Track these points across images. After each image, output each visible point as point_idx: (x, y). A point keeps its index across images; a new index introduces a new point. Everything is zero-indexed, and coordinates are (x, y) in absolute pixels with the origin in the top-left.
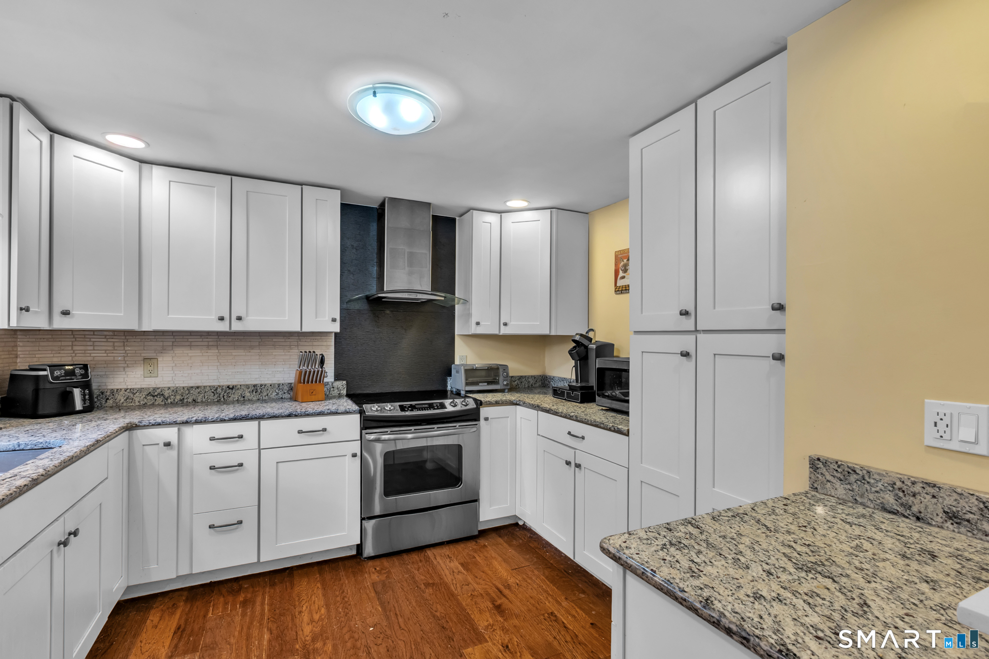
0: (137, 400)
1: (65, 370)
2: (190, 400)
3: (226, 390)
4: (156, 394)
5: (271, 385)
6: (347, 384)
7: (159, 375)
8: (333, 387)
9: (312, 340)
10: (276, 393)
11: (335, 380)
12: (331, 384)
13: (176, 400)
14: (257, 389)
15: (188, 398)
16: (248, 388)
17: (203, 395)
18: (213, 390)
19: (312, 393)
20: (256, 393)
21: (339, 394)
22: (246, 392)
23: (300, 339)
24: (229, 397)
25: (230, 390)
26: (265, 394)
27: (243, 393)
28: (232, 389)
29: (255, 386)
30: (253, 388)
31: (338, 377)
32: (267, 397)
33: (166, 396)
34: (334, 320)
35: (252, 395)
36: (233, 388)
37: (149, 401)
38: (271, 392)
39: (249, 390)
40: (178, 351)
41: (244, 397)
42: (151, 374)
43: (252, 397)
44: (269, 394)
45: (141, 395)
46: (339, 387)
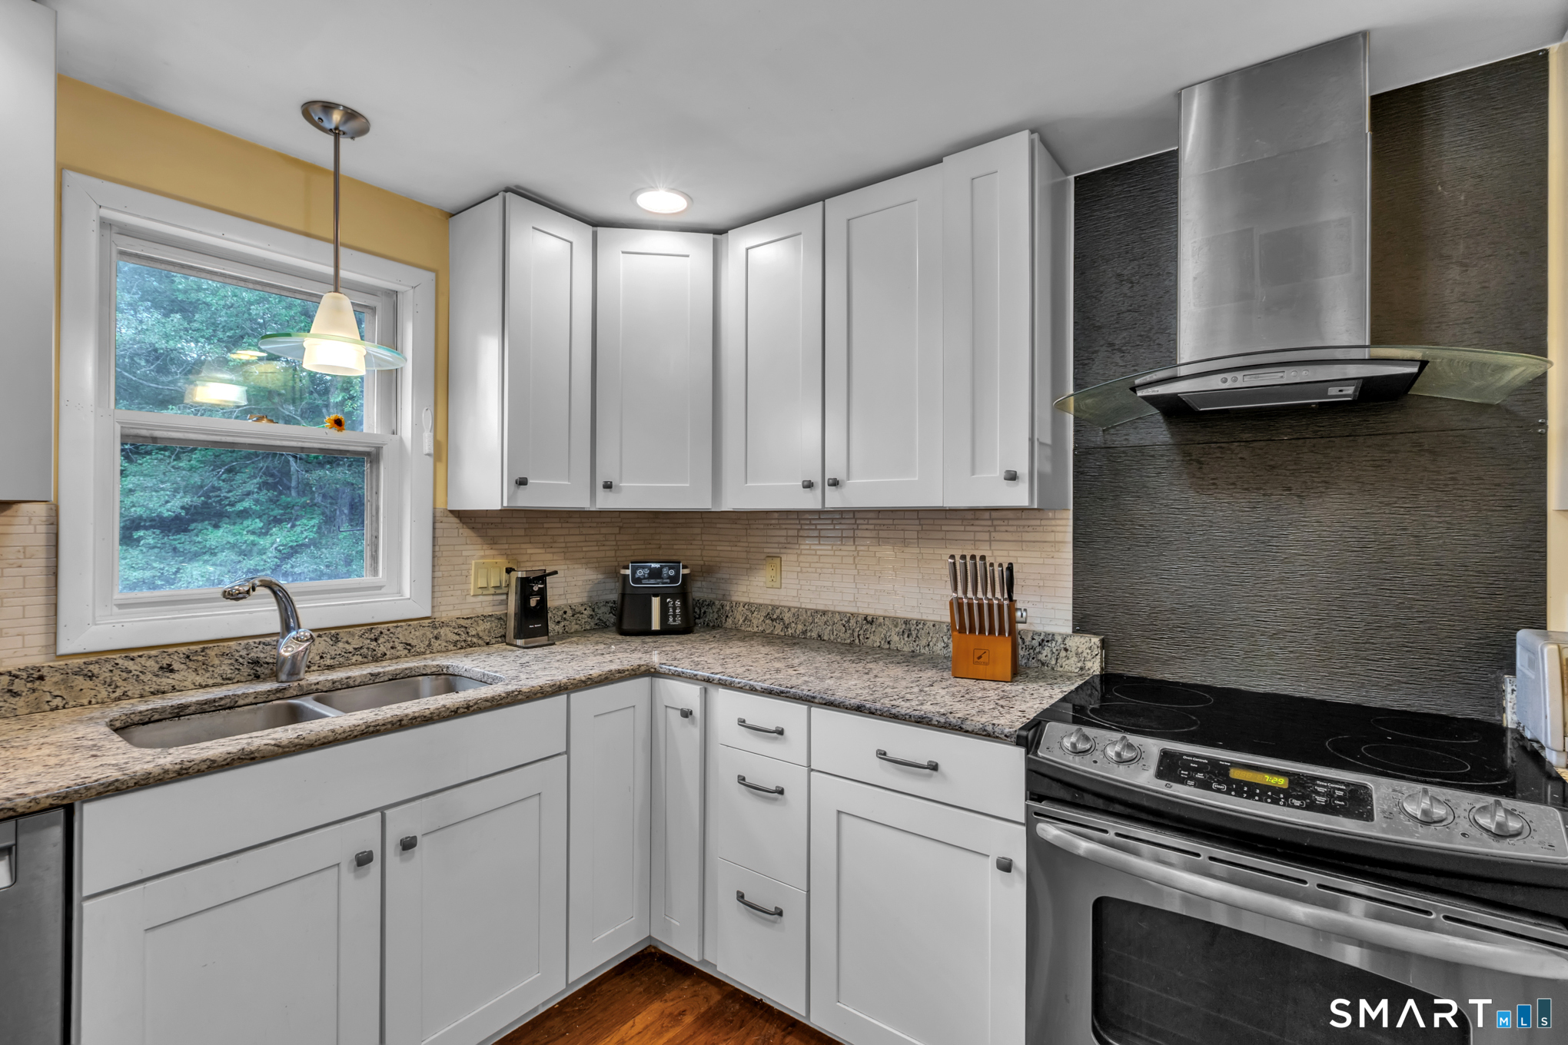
0: (755, 622)
1: (650, 568)
2: (814, 635)
3: (862, 625)
4: (775, 617)
5: (934, 626)
6: (1104, 644)
7: (783, 586)
8: (1066, 650)
9: (1021, 529)
10: (943, 644)
11: (1075, 631)
12: (1060, 640)
13: (797, 631)
14: (910, 630)
15: (811, 630)
16: (896, 626)
17: (830, 628)
18: (843, 622)
19: (980, 658)
20: (908, 637)
21: (1082, 669)
22: (893, 634)
23: (995, 526)
24: (867, 638)
25: (869, 625)
26: (924, 642)
27: (888, 634)
28: (871, 623)
29: (907, 622)
30: (904, 626)
31: (1082, 624)
32: (927, 648)
33: (787, 622)
34: (1012, 477)
35: (903, 642)
36: (873, 621)
37: (768, 626)
38: (934, 640)
39: (897, 630)
40: (807, 545)
41: (889, 643)
42: (773, 583)
43: (902, 644)
44: (931, 644)
45: (759, 616)
46: (1080, 650)
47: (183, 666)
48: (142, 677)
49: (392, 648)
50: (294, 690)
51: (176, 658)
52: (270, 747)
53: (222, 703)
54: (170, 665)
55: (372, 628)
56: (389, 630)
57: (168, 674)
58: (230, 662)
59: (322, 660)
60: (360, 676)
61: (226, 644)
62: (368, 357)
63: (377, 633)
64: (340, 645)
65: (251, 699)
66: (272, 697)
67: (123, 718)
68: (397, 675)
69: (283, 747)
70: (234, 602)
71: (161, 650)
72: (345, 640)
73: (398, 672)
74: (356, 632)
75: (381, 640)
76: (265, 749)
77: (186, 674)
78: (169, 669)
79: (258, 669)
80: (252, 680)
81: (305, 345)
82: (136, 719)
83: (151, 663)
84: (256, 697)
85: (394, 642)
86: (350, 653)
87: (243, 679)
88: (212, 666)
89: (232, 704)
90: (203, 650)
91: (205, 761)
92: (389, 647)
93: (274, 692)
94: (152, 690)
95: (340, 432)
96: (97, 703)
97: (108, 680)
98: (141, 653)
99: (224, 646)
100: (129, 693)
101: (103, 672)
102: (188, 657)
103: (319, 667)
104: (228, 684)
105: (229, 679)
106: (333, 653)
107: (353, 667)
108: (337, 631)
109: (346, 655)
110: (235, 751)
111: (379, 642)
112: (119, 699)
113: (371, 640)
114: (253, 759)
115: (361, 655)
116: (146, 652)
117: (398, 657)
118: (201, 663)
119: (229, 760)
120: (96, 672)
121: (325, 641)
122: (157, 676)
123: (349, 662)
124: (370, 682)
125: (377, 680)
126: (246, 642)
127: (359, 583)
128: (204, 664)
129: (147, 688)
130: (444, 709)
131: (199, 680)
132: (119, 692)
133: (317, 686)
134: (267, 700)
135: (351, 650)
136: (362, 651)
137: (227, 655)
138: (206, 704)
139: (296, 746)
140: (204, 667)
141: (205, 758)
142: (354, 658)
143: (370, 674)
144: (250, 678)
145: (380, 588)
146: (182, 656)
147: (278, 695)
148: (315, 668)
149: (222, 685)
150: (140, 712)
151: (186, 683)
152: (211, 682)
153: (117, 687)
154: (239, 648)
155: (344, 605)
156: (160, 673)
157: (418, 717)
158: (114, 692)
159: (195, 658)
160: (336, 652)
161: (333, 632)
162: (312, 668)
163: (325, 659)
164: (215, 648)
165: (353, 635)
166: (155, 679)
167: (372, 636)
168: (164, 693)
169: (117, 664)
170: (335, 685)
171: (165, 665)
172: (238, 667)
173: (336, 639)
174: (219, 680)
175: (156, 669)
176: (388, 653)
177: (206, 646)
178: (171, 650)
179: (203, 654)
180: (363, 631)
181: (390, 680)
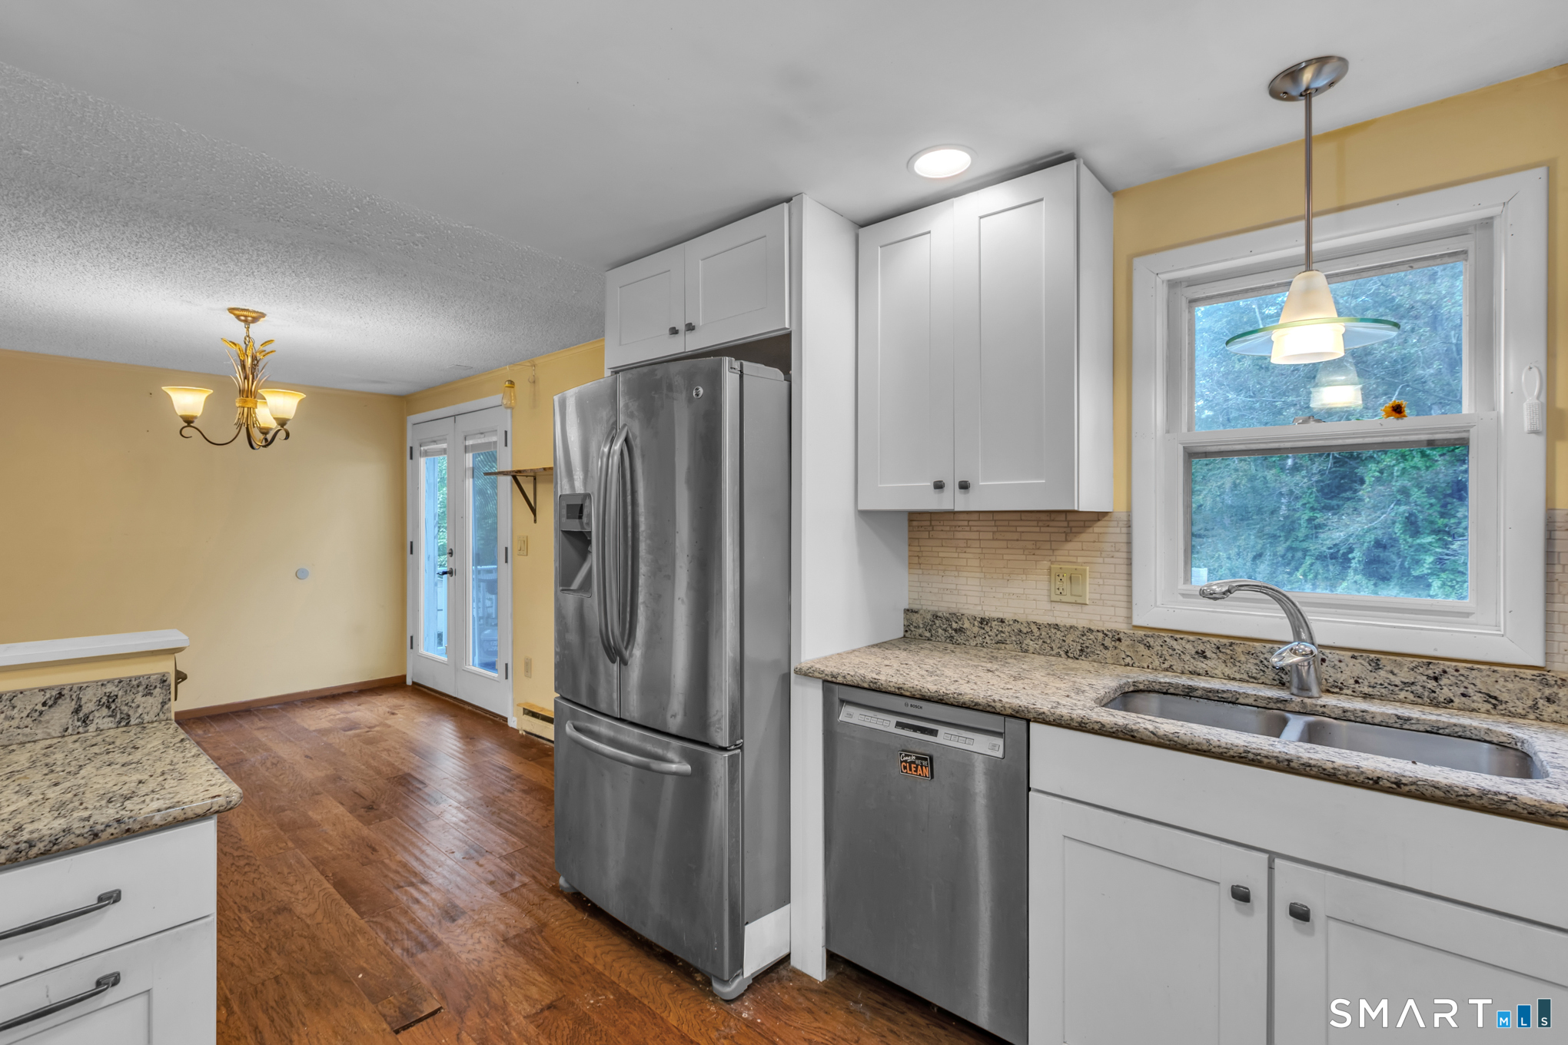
47: (1214, 655)
48: (1183, 656)
49: (1463, 695)
50: (1297, 705)
51: (1208, 646)
52: (1147, 732)
53: (1225, 695)
54: (1204, 652)
55: (1430, 663)
56: (1457, 671)
57: (1202, 660)
58: (1255, 661)
59: (1357, 685)
60: (1382, 714)
61: (1251, 643)
62: (1347, 336)
63: (1438, 671)
64: (1382, 673)
65: (1250, 701)
66: (1271, 705)
67: (1147, 683)
68: (1439, 729)
69: (1159, 737)
70: (1212, 601)
71: (1198, 637)
72: (1389, 668)
73: (1441, 725)
74: (1404, 662)
75: (1444, 681)
76: (1143, 732)
77: (1216, 662)
78: (1202, 654)
79: (1283, 676)
80: (1277, 685)
81: (1273, 338)
82: (1157, 687)
83: (1189, 646)
84: (1255, 700)
85: (1466, 688)
86: (1396, 686)
87: (1268, 682)
88: (1239, 662)
89: (1234, 700)
90: (1231, 644)
91: (1097, 722)
92: (1459, 693)
93: (1275, 701)
94: (1190, 670)
95: (1400, 421)
96: (1153, 669)
97: (1160, 653)
98: (1182, 636)
99: (1249, 646)
100: (1174, 667)
101: (1156, 644)
102: (1218, 648)
103: (1354, 692)
104: (1253, 682)
105: (1255, 678)
106: (1373, 681)
107: (1398, 704)
108: (1378, 656)
109: (1389, 687)
110: (1121, 724)
111: (1442, 683)
112: (1166, 670)
113: (1428, 677)
114: (1133, 736)
115: (1412, 692)
116: (1186, 636)
117: (1473, 710)
118: (1229, 657)
119: (1114, 729)
120: (1152, 644)
121: (1360, 663)
122: (1194, 658)
123: (1395, 697)
124: (1396, 725)
125: (1405, 726)
126: (1271, 645)
127: (1432, 605)
128: (1231, 658)
129: (1186, 667)
130: (1355, 770)
131: (1227, 671)
132: (1166, 665)
133: (1323, 709)
134: (1268, 706)
135: (1398, 682)
136: (1414, 688)
137: (1252, 654)
138: (1210, 692)
139: (1170, 741)
140: (1232, 660)
141: (1098, 720)
142: (1402, 695)
143: (1396, 715)
144: (1275, 683)
145: (1468, 615)
146: (1213, 646)
147: (1279, 705)
148: (1349, 692)
149: (1248, 681)
150: (1160, 683)
151: (1216, 672)
152: (1238, 676)
153: (1165, 660)
154: (1264, 651)
155: (1395, 627)
156: (1196, 656)
157: (1314, 766)
158: (1164, 663)
159: (1224, 650)
160: (1376, 681)
161: (1372, 656)
162: (1345, 691)
163: (1361, 685)
164: (1242, 645)
165: (1400, 665)
166: (1192, 660)
167: (1430, 673)
168: (1199, 675)
169: (1165, 641)
170: (1346, 714)
171: (1200, 651)
172: (1262, 668)
173: (1376, 665)
174: (1245, 677)
175: (1193, 652)
176: (1456, 700)
177: (1233, 641)
178: (1205, 639)
179: (1231, 648)
180: (1416, 663)
181: (1427, 732)
